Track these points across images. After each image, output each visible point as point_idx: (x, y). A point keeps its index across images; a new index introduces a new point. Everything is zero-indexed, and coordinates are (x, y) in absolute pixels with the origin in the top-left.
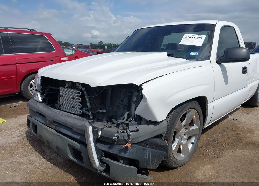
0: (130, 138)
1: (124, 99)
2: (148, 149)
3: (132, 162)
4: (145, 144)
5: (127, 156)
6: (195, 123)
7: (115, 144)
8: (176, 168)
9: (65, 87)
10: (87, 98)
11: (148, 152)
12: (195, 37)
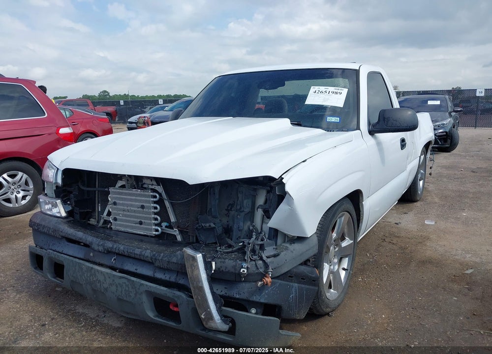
0: (270, 268)
1: (245, 202)
2: (294, 284)
3: (269, 310)
4: (290, 277)
5: (265, 300)
6: (347, 236)
7: (241, 281)
8: (328, 314)
9: (117, 186)
10: (167, 204)
11: (294, 290)
12: (330, 92)
